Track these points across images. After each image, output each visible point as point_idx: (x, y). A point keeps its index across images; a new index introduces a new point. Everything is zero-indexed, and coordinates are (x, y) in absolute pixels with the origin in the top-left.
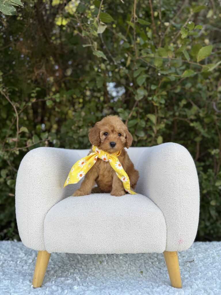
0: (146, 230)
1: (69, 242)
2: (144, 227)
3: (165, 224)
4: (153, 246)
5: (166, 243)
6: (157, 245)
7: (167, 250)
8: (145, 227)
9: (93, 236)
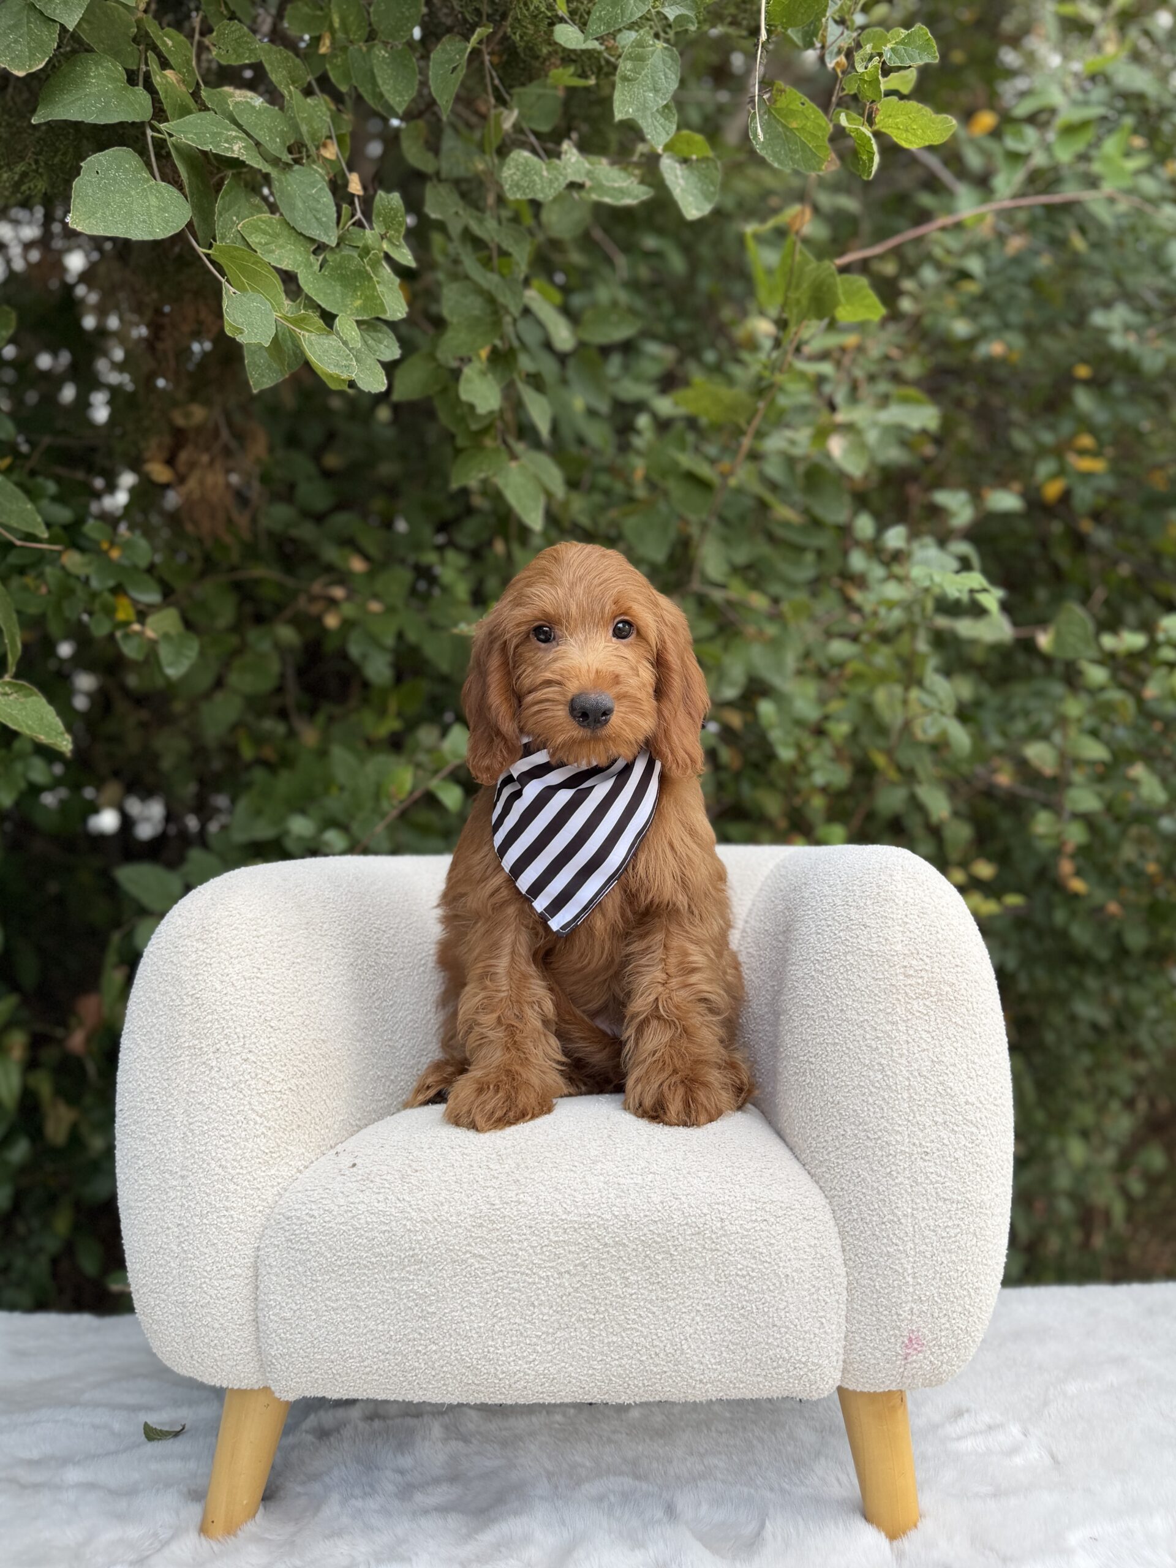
0: (746, 1287)
1: (382, 1347)
2: (737, 1275)
3: (840, 1261)
4: (779, 1366)
5: (841, 1351)
6: (800, 1361)
7: (851, 1386)
8: (744, 1276)
9: (495, 1320)
